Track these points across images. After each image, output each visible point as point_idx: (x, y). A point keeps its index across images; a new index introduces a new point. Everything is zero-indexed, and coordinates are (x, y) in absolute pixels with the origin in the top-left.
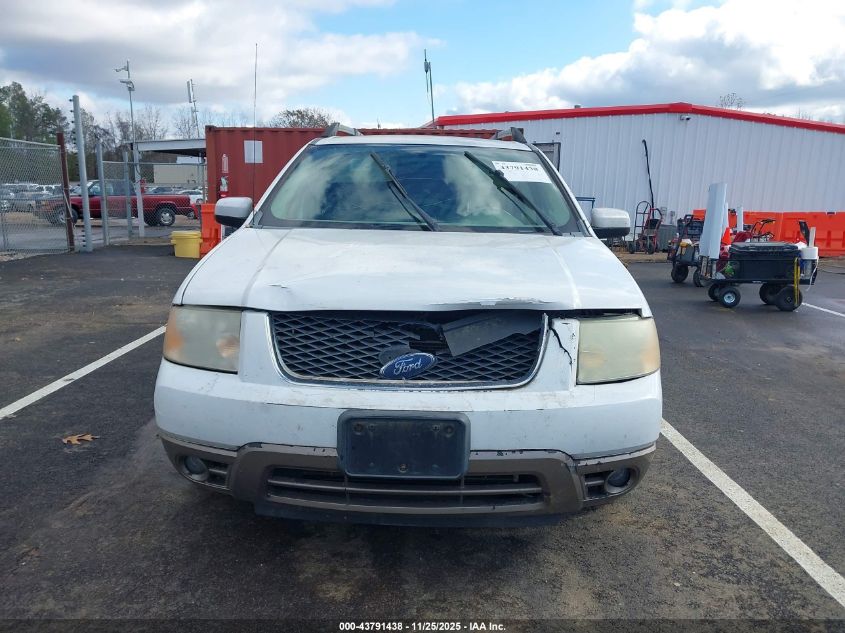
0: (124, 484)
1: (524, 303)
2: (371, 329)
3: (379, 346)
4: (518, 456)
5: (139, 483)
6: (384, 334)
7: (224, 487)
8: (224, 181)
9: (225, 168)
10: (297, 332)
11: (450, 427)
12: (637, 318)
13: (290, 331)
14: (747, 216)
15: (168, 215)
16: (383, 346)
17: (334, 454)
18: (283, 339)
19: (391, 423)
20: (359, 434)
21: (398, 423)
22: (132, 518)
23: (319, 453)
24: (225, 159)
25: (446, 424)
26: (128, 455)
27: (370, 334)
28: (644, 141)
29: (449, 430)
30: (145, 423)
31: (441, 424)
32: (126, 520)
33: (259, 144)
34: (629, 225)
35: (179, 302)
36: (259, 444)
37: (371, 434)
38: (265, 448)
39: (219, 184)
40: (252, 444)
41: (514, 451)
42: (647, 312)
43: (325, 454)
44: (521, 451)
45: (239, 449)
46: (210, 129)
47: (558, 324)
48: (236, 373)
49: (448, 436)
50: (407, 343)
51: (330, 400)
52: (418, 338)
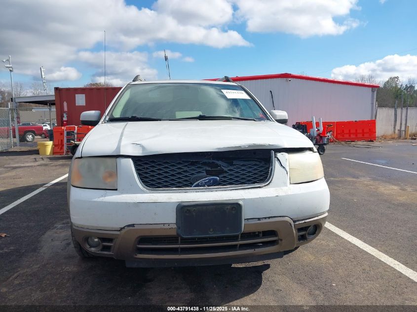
0: (38, 266)
1: (261, 146)
2: (186, 166)
3: (191, 174)
4: (268, 220)
5: (47, 264)
6: (193, 168)
7: (111, 253)
8: (65, 115)
9: (66, 109)
10: (147, 168)
11: (235, 208)
12: (312, 152)
13: (144, 168)
14: (324, 124)
15: (31, 136)
16: (193, 174)
17: (175, 226)
18: (141, 172)
19: (204, 208)
20: (187, 214)
21: (208, 207)
22: (48, 282)
23: (166, 226)
24: (65, 104)
25: (233, 206)
26: (38, 251)
27: (185, 169)
28: (271, 91)
29: (234, 209)
30: (43, 234)
31: (230, 206)
32: (45, 283)
33: (84, 96)
34: (287, 118)
35: (80, 156)
36: (133, 225)
37: (194, 214)
38: (136, 227)
39: (62, 117)
40: (129, 226)
41: (265, 218)
42: (315, 150)
43: (170, 227)
44: (269, 218)
45: (122, 229)
46: (57, 89)
47: (279, 155)
48: (116, 190)
49: (234, 212)
50: (205, 172)
51: (171, 198)
52: (210, 169)
